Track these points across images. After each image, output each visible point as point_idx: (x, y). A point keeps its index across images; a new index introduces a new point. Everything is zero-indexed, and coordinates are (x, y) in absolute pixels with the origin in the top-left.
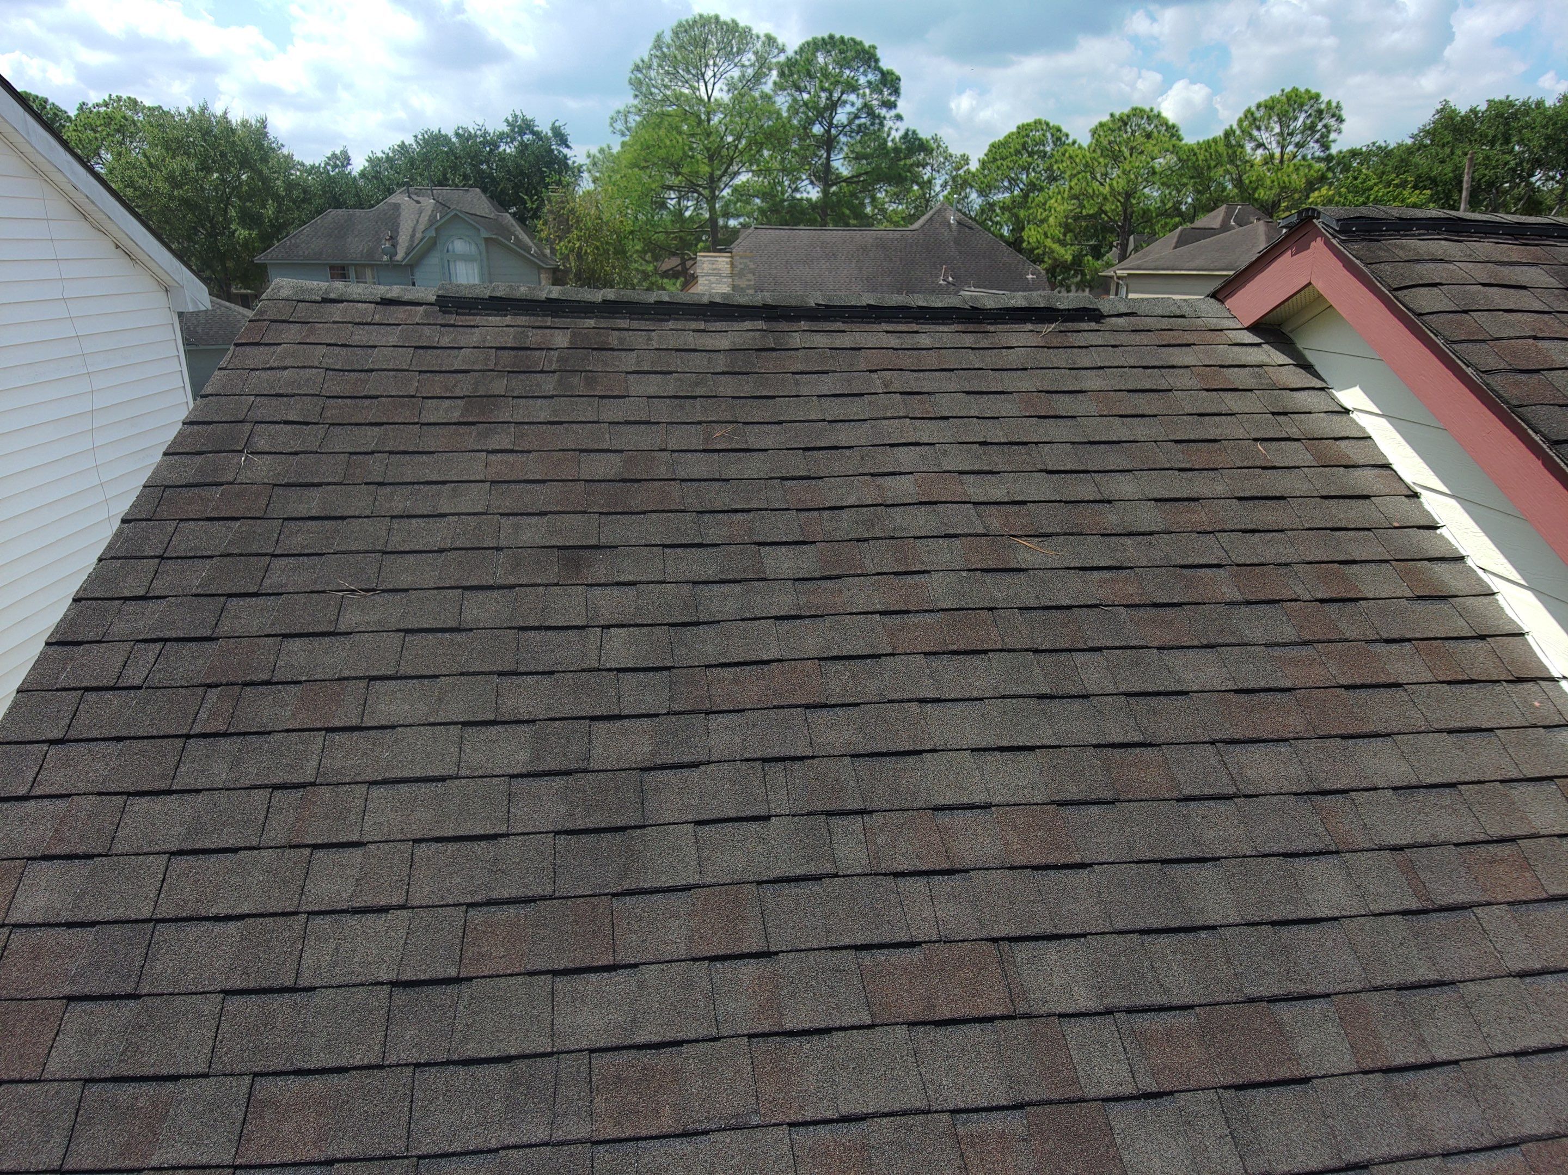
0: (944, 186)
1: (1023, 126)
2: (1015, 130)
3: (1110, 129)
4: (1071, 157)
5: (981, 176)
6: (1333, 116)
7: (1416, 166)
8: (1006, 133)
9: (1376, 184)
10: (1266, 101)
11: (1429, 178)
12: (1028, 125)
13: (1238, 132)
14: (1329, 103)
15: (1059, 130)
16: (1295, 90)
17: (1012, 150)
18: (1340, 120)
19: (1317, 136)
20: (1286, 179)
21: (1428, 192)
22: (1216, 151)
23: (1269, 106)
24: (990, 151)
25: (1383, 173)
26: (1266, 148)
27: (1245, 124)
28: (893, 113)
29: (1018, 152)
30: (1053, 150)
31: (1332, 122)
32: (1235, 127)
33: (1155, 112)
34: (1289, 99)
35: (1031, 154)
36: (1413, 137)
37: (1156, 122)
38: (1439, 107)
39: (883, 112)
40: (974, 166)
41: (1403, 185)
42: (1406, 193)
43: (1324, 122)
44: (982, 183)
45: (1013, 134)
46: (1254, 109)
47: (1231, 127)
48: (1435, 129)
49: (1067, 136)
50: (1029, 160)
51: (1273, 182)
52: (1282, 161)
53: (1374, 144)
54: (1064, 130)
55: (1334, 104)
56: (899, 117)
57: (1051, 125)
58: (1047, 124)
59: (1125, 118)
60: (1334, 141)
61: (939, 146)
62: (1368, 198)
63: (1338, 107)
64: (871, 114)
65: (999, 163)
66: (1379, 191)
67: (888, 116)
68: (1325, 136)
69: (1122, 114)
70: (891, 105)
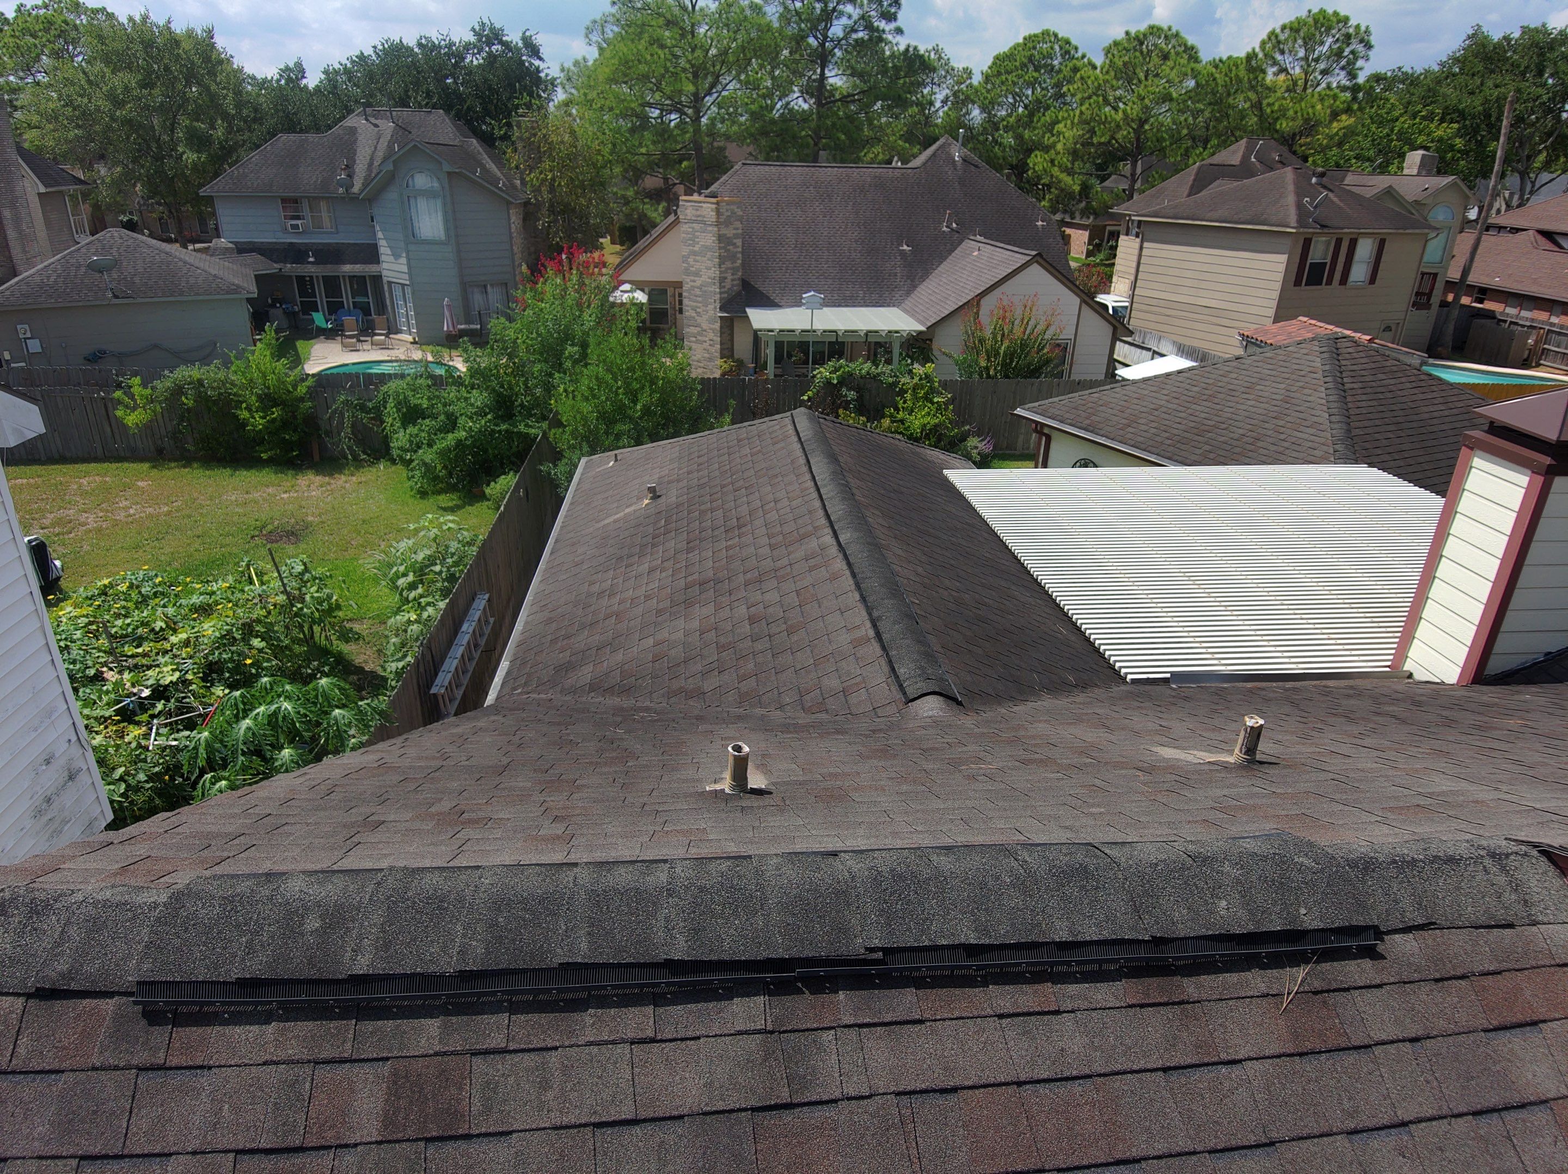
0: (944, 102)
1: (1030, 37)
2: (1021, 41)
3: (1125, 49)
4: (1082, 78)
5: (984, 91)
6: (1361, 41)
7: (1445, 96)
8: (1011, 44)
9: (1401, 115)
10: (1291, 23)
11: (1458, 111)
12: (1035, 36)
13: (1261, 55)
14: (1358, 27)
15: (1068, 42)
16: (1322, 11)
17: (1018, 64)
18: (1369, 46)
19: (1343, 62)
20: (1310, 110)
21: (1456, 126)
22: (1237, 76)
23: (1294, 28)
24: (994, 63)
25: (1409, 103)
26: (1288, 73)
27: (1269, 46)
28: (892, 26)
29: (1023, 66)
30: (1061, 64)
31: (1360, 48)
32: (1257, 50)
33: (1174, 31)
34: (1316, 21)
35: (1037, 69)
36: (1442, 64)
37: (1173, 41)
38: (1471, 32)
39: (882, 24)
40: (977, 79)
41: (1430, 118)
42: (1432, 126)
43: (1352, 47)
44: (985, 98)
45: (1018, 45)
46: (1278, 31)
47: (1254, 50)
48: (1465, 57)
49: (1076, 49)
50: (1036, 75)
51: (1296, 113)
52: (1305, 89)
53: (1400, 68)
54: (1074, 42)
55: (1363, 29)
56: (899, 31)
57: (1060, 36)
58: (1056, 35)
59: (1141, 37)
60: (1361, 69)
61: (940, 58)
62: (1392, 130)
63: (1367, 31)
64: (869, 27)
65: (1004, 78)
66: (1405, 123)
67: (887, 28)
68: (1351, 63)
69: (1139, 31)
70: (890, 17)
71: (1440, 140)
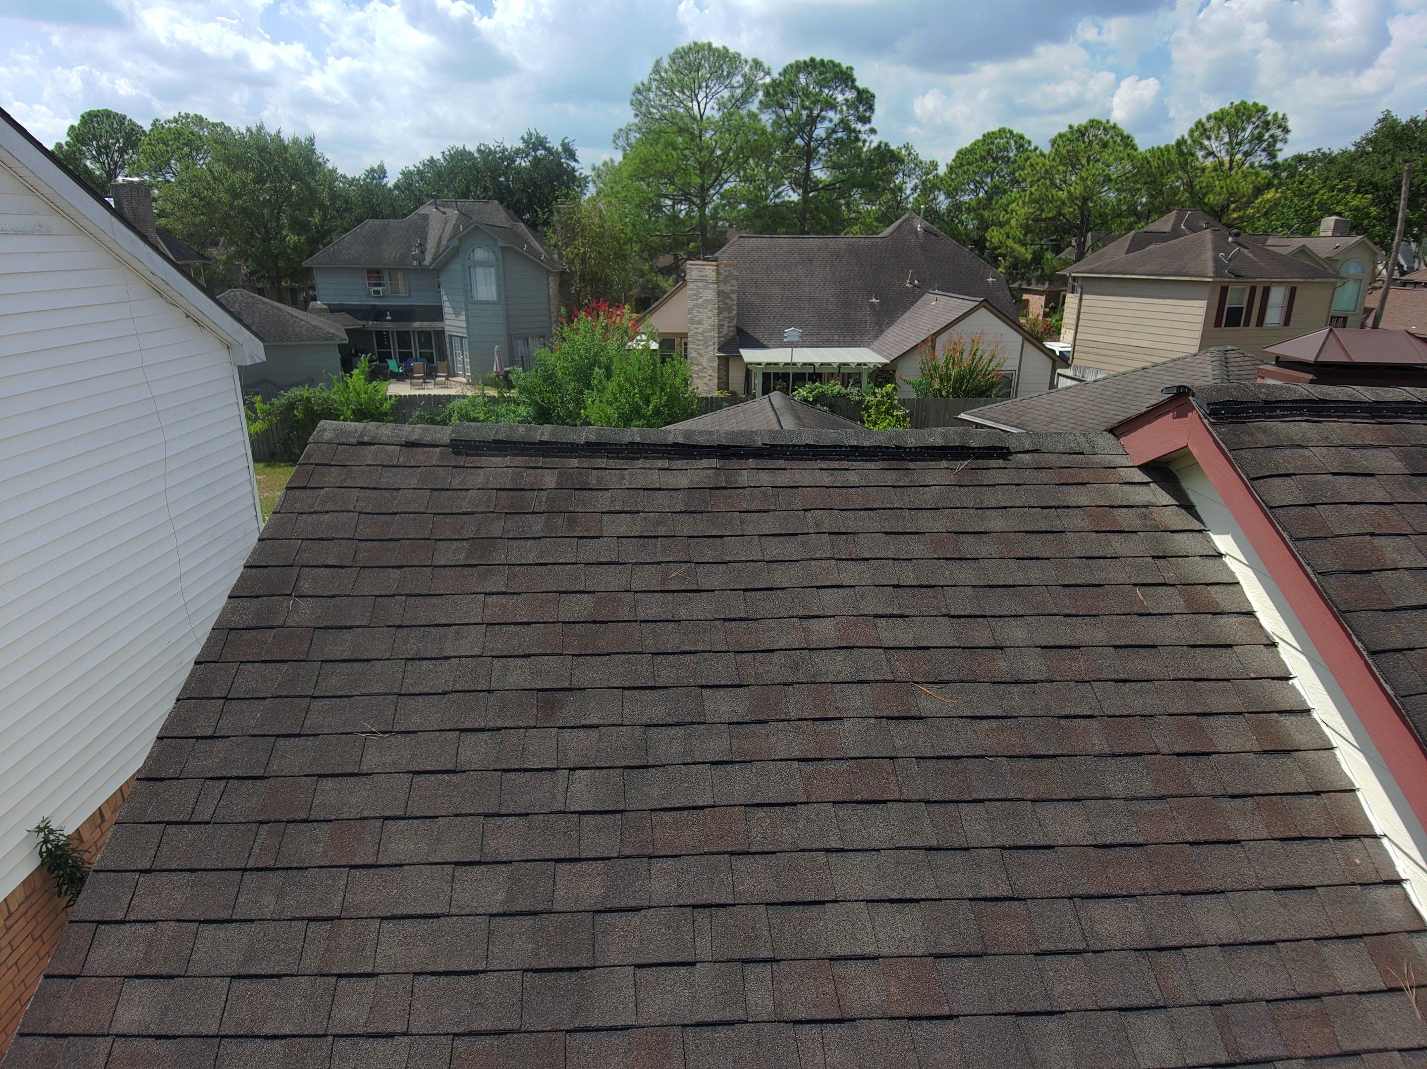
0: (914, 189)
1: (988, 134)
2: (980, 138)
3: (1068, 139)
4: (1031, 165)
5: (949, 180)
6: (1279, 127)
7: (1359, 171)
8: (973, 141)
9: (1320, 189)
10: (1216, 113)
11: (1371, 183)
12: (993, 133)
13: (1189, 142)
14: (1275, 115)
15: (1022, 137)
16: (1243, 103)
17: (978, 157)
18: (1286, 131)
19: (1264, 145)
20: (1235, 186)
21: (1370, 196)
22: (1169, 159)
23: (1219, 118)
24: (957, 157)
25: (1327, 178)
26: (1216, 156)
27: (1196, 134)
28: (867, 127)
29: (983, 158)
30: (1016, 155)
31: (1278, 132)
32: (1186, 137)
33: (1111, 123)
34: (1237, 111)
35: (995, 160)
36: (1357, 145)
37: (1111, 132)
38: (1381, 116)
39: (859, 126)
40: (942, 170)
41: (1346, 189)
42: (1349, 197)
43: (1271, 132)
44: (950, 186)
45: (978, 141)
46: (1204, 120)
47: (1183, 137)
48: (1376, 138)
49: (1029, 143)
50: (994, 165)
51: (1222, 188)
52: (1231, 168)
53: (1319, 150)
54: (1027, 137)
55: (1280, 116)
56: (873, 131)
57: (1015, 133)
58: (1011, 132)
59: (1083, 129)
60: (1280, 150)
61: (910, 154)
62: (1313, 202)
63: (1284, 118)
64: (848, 129)
65: (965, 168)
66: (1324, 195)
67: (863, 129)
68: (1272, 145)
69: (1080, 125)
70: (866, 120)
71: (1357, 209)
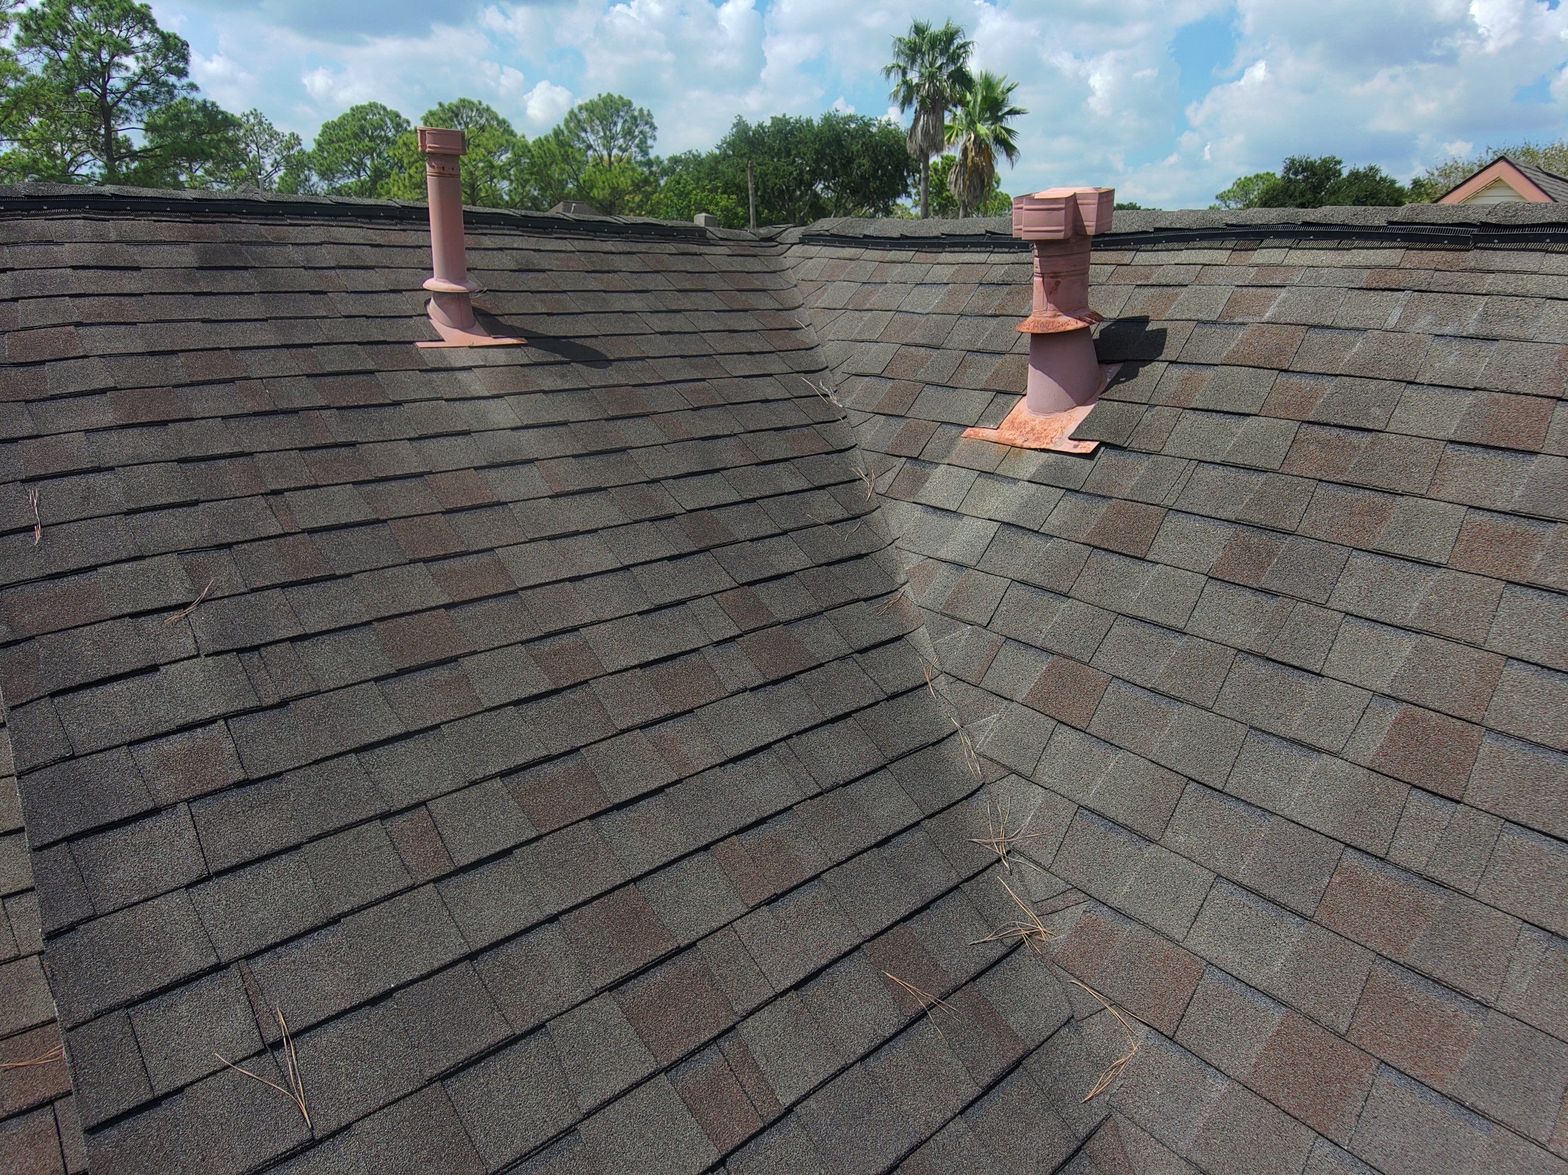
1: (357, 108)
2: (348, 111)
5: (319, 158)
6: (647, 123)
8: (340, 115)
10: (586, 104)
12: (363, 107)
13: (566, 132)
14: (641, 110)
15: (398, 116)
16: (610, 95)
17: (349, 133)
18: (653, 128)
22: (549, 149)
23: (590, 108)
24: (324, 132)
26: (595, 150)
27: (572, 125)
28: (185, 81)
33: (484, 105)
34: (605, 104)
37: (485, 115)
39: (172, 79)
40: (309, 146)
41: (714, 190)
42: (718, 197)
43: (640, 128)
44: (321, 165)
45: (347, 115)
46: (576, 111)
47: (559, 127)
48: (733, 141)
49: (408, 122)
50: (372, 144)
52: (611, 163)
54: (404, 116)
55: (646, 112)
56: (193, 87)
57: (389, 109)
58: (384, 109)
59: (455, 109)
63: (649, 115)
67: (178, 84)
68: (643, 141)
70: (182, 73)
